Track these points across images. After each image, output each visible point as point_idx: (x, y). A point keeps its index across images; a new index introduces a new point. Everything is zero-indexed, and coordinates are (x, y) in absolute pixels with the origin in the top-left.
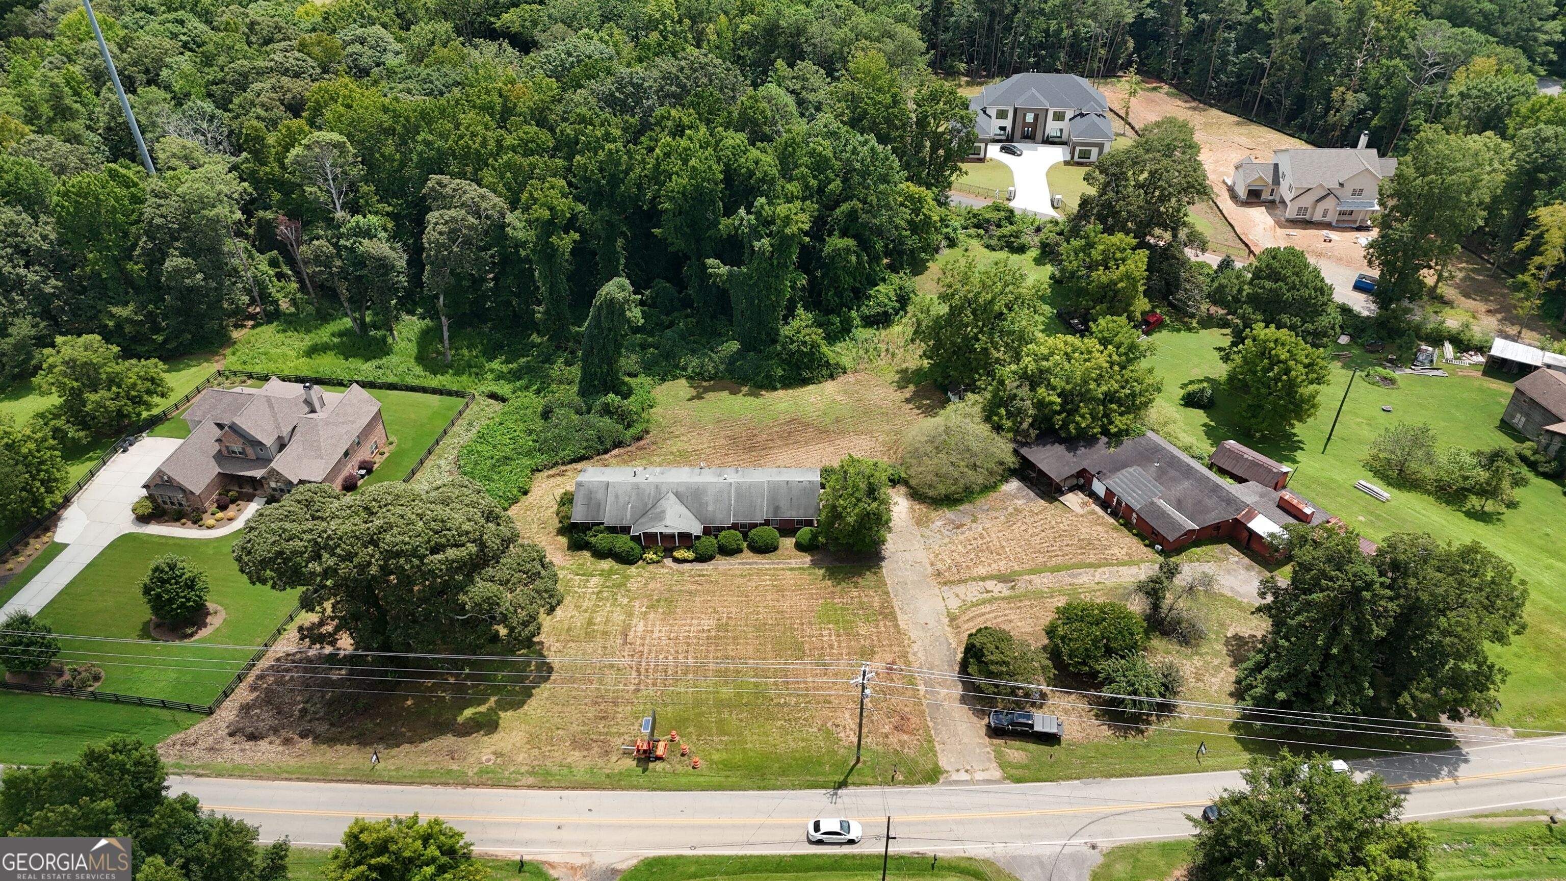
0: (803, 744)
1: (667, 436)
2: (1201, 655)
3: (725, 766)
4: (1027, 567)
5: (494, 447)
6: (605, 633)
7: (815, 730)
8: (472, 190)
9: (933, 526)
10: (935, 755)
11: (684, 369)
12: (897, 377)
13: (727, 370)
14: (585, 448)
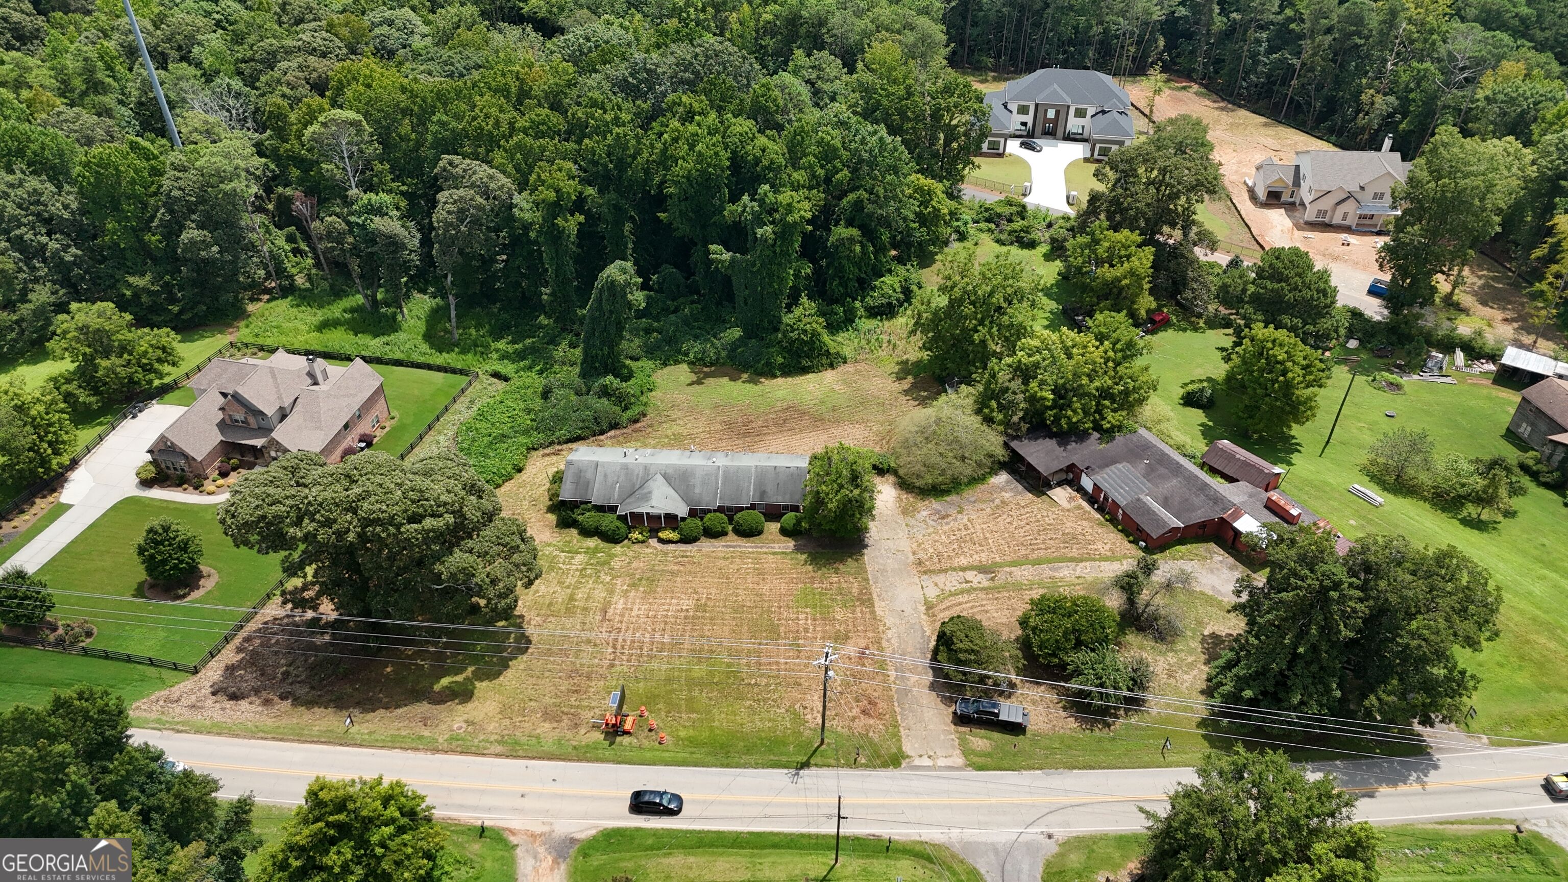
0: (770, 724)
1: (663, 419)
2: (1176, 652)
3: (691, 742)
4: (1008, 559)
5: (493, 424)
6: (585, 609)
7: (783, 710)
8: (482, 171)
9: (918, 516)
10: (899, 740)
11: (687, 354)
12: (896, 369)
13: (728, 357)
14: (581, 429)
